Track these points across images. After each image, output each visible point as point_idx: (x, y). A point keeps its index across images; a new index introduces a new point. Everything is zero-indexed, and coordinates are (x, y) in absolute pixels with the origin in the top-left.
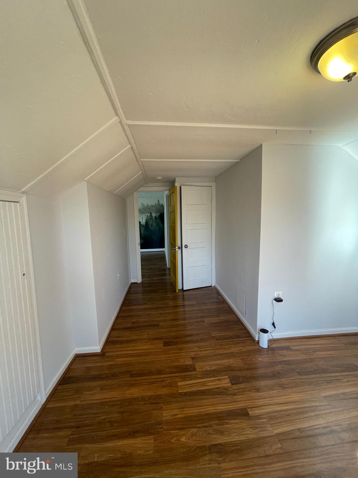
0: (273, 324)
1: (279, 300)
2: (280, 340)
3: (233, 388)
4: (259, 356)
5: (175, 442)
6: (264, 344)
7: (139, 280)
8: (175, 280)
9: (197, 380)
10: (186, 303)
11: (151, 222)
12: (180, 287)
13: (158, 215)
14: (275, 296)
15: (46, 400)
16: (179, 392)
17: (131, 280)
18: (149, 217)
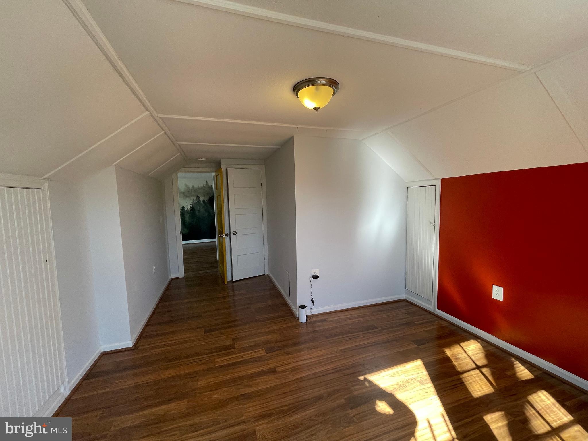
0: (312, 301)
1: (315, 277)
2: (319, 315)
3: (267, 356)
4: (296, 329)
5: (208, 399)
6: (303, 320)
7: (181, 274)
8: (223, 270)
9: (236, 354)
10: (236, 293)
11: (198, 208)
12: (229, 278)
13: (206, 199)
14: (313, 274)
15: (69, 393)
16: (216, 366)
17: (170, 276)
18: (196, 201)
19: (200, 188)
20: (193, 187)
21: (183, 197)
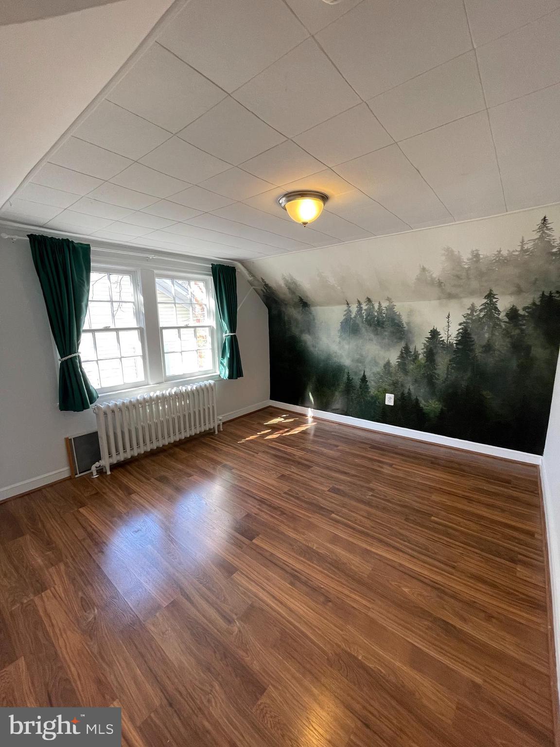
11: (487, 335)
18: (481, 311)
19: (502, 261)
20: (476, 256)
21: (439, 299)
